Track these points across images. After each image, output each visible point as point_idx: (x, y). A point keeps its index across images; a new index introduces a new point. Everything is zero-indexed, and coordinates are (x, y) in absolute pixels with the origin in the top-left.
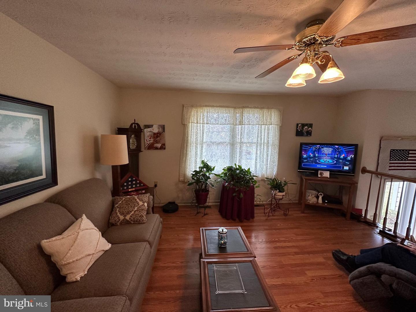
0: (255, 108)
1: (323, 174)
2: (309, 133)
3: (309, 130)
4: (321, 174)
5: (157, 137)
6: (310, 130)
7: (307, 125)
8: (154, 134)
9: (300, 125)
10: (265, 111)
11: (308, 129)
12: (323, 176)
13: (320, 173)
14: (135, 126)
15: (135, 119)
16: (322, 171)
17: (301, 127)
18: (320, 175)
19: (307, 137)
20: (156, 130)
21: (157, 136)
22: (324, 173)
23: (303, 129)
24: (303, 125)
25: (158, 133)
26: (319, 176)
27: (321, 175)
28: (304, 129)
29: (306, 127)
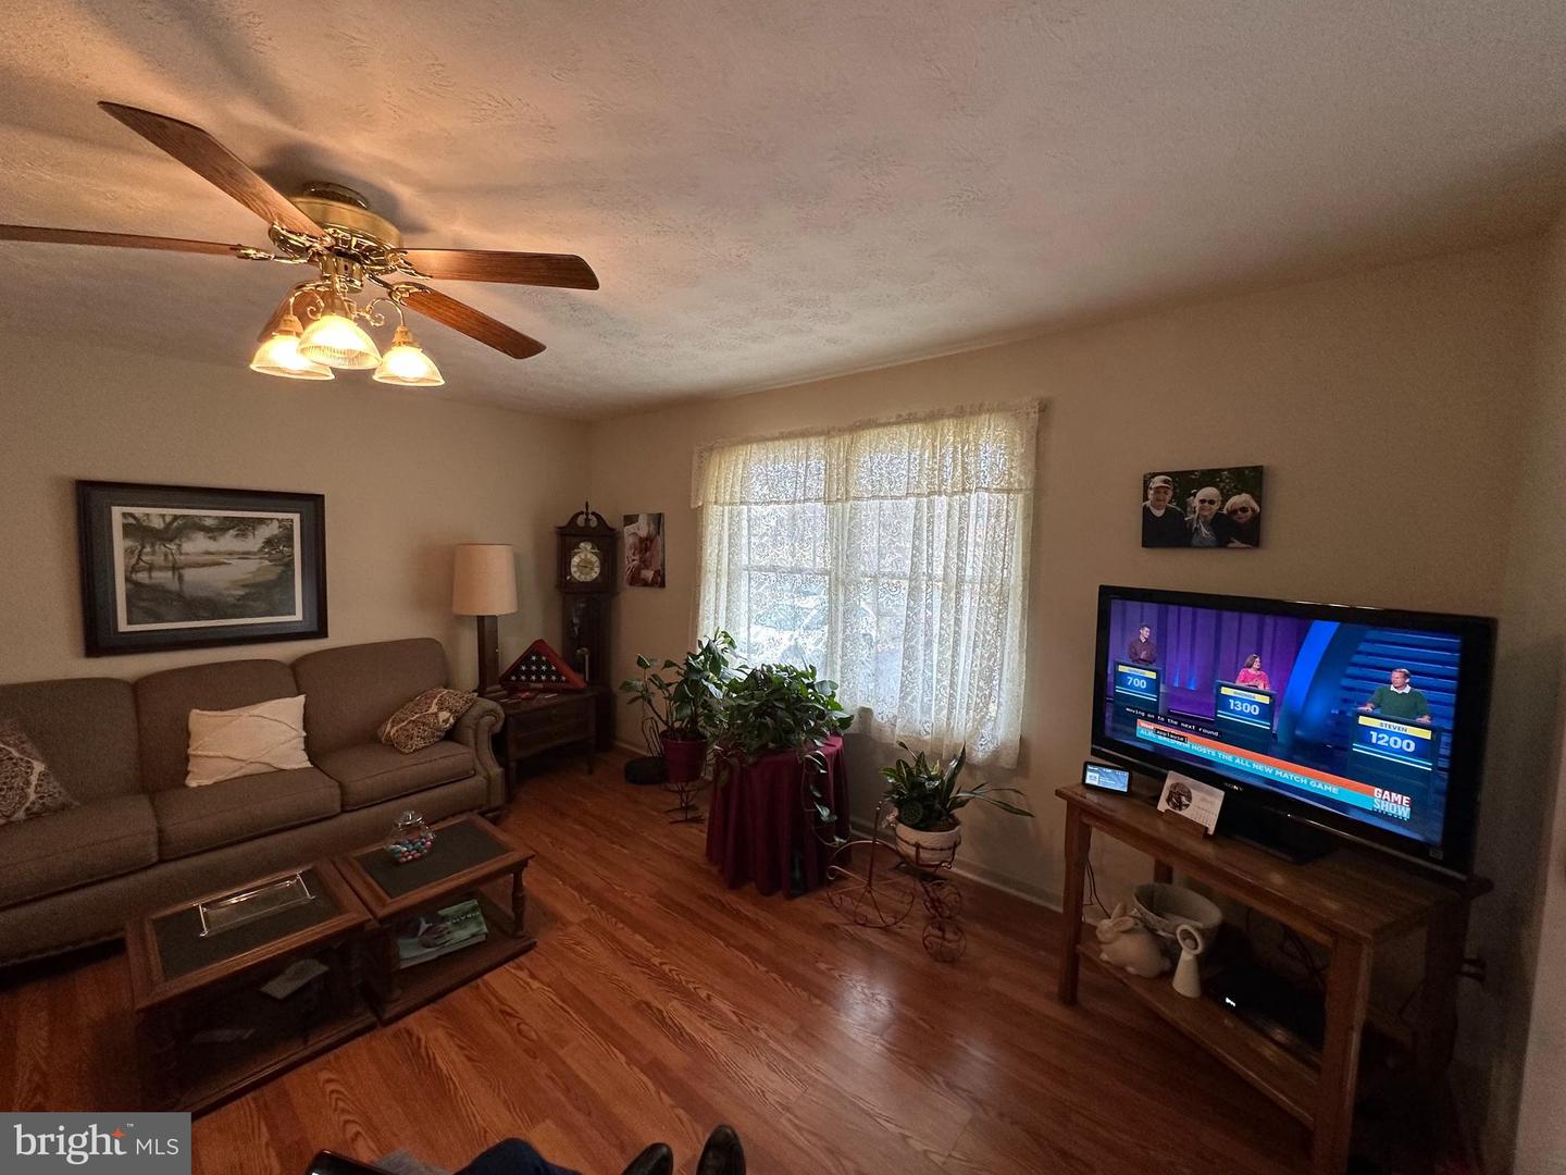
0: (902, 421)
1: (1189, 798)
2: (1239, 532)
3: (1233, 512)
4: (1179, 797)
5: (647, 550)
6: (1244, 510)
7: (1210, 477)
8: (642, 540)
9: (1157, 482)
10: (949, 428)
11: (1224, 502)
12: (1185, 813)
13: (1174, 786)
14: (587, 520)
15: (587, 504)
16: (1188, 781)
17: (1170, 493)
18: (1169, 800)
19: (1222, 554)
20: (642, 528)
21: (645, 545)
22: (1194, 793)
23: (1184, 505)
24: (1184, 482)
25: (647, 539)
26: (1163, 806)
27: (1175, 806)
28: (1195, 502)
29: (1209, 492)
